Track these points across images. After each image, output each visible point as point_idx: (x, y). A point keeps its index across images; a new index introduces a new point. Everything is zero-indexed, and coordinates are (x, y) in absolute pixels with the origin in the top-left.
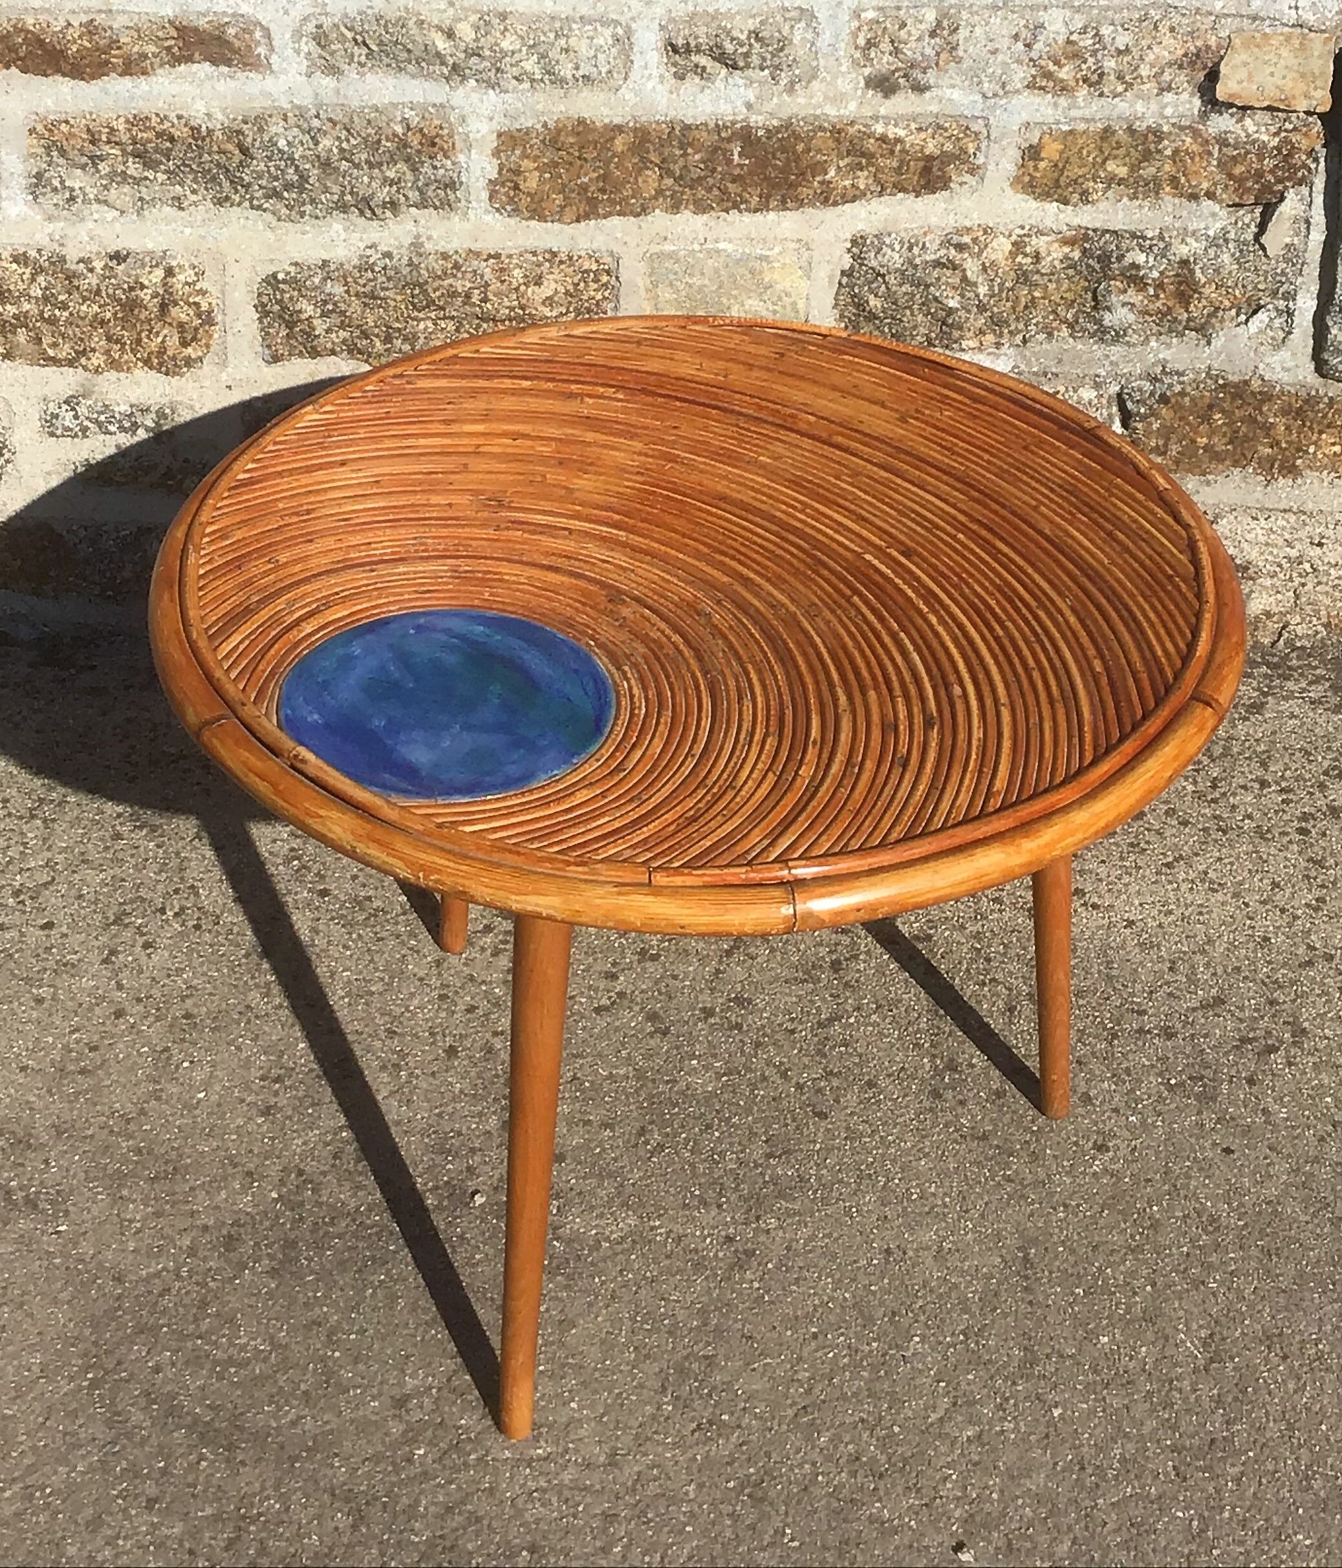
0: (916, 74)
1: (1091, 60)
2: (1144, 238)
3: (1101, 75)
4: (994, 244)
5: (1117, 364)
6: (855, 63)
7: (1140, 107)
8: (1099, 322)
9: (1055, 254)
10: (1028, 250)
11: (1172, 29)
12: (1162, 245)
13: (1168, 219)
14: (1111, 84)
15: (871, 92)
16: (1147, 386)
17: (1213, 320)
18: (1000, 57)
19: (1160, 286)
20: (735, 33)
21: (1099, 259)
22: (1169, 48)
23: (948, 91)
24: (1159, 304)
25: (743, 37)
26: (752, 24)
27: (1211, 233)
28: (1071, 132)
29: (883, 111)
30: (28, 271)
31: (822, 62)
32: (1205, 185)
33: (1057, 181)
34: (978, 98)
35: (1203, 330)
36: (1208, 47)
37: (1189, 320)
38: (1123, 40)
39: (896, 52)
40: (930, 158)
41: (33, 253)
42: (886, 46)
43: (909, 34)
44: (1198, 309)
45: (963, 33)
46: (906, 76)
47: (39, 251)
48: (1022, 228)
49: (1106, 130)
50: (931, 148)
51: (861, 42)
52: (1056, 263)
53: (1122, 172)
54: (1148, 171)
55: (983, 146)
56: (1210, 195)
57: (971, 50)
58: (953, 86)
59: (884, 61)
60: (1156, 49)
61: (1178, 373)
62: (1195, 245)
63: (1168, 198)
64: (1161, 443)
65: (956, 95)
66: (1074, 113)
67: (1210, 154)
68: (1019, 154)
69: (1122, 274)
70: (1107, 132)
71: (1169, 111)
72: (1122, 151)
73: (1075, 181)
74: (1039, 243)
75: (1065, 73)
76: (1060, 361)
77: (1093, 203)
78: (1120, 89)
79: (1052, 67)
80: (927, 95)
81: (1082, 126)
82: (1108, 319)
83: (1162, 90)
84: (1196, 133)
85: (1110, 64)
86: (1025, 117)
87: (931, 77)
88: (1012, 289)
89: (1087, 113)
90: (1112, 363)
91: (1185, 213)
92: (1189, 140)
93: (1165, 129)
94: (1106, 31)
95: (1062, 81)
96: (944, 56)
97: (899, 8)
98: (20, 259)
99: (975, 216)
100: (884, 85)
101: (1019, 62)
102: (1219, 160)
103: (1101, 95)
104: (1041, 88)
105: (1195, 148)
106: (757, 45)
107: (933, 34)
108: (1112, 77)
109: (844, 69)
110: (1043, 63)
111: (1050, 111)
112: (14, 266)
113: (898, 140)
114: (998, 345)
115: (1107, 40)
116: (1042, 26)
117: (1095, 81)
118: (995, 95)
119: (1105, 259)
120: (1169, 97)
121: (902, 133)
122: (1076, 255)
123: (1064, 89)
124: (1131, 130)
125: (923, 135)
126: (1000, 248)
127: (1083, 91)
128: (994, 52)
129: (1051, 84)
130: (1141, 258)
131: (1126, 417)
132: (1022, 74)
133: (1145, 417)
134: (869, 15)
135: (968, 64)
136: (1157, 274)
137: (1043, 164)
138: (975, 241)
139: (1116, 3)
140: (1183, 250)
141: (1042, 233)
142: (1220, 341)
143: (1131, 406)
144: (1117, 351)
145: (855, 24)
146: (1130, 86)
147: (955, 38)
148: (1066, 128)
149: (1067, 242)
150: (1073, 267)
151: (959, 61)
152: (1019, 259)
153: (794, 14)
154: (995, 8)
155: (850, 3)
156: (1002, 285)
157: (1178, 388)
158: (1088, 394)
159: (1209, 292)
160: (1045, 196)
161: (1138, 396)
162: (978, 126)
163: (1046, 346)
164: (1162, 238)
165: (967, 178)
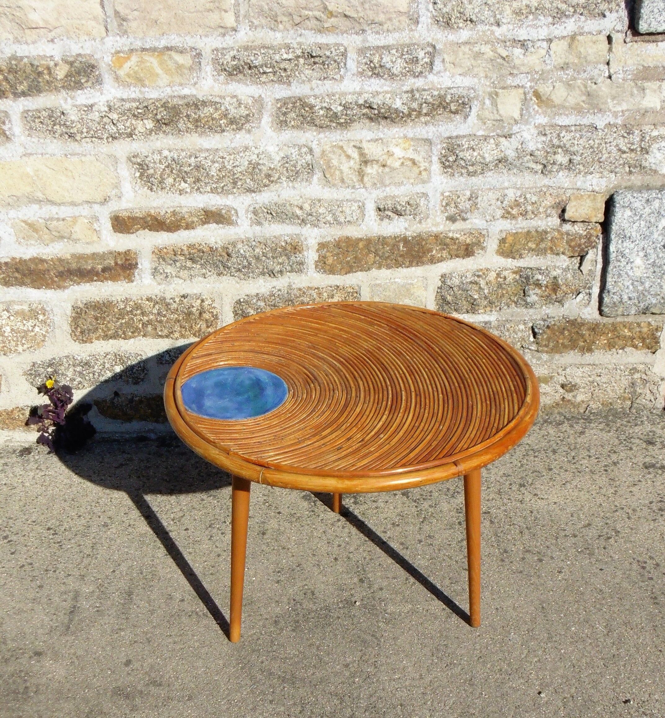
0: (463, 215)
1: (523, 207)
2: (541, 270)
3: (526, 212)
4: (490, 274)
5: (532, 316)
6: (442, 212)
7: (539, 223)
8: (526, 301)
9: (511, 277)
10: (502, 276)
11: (551, 194)
12: (547, 272)
13: (549, 263)
14: (530, 215)
15: (448, 222)
16: (542, 323)
17: (564, 298)
18: (492, 207)
19: (547, 287)
20: (401, 203)
21: (525, 278)
22: (550, 201)
23: (475, 220)
24: (546, 293)
25: (404, 204)
26: (407, 199)
27: (563, 267)
28: (516, 233)
29: (452, 228)
31: (430, 212)
32: (562, 250)
33: (512, 251)
34: (485, 222)
35: (560, 302)
36: (562, 200)
37: (556, 298)
38: (534, 199)
39: (456, 207)
40: (468, 245)
42: (453, 205)
43: (461, 200)
44: (560, 294)
45: (480, 198)
46: (459, 215)
48: (500, 268)
50: (468, 241)
51: (444, 204)
52: (511, 280)
53: (534, 246)
54: (542, 246)
55: (486, 239)
56: (563, 253)
57: (482, 205)
58: (476, 218)
59: (452, 210)
60: (545, 202)
61: (552, 318)
62: (559, 271)
63: (549, 255)
64: (547, 343)
65: (477, 221)
66: (518, 226)
67: (563, 238)
68: (498, 242)
69: (533, 283)
70: (529, 232)
71: (549, 224)
72: (533, 239)
73: (518, 251)
74: (505, 273)
75: (514, 212)
76: (513, 315)
77: (524, 258)
78: (533, 216)
79: (510, 210)
80: (467, 222)
81: (520, 230)
82: (529, 299)
83: (547, 216)
84: (559, 231)
85: (530, 208)
86: (501, 228)
87: (469, 215)
88: (496, 291)
89: (522, 226)
90: (530, 315)
91: (555, 260)
92: (556, 234)
93: (548, 230)
94: (528, 196)
95: (514, 214)
96: (473, 207)
97: (457, 191)
98: (149, 299)
99: (483, 265)
100: (452, 219)
101: (499, 208)
102: (566, 241)
103: (526, 219)
104: (506, 218)
105: (558, 236)
106: (408, 207)
107: (469, 200)
108: (530, 213)
109: (438, 214)
110: (507, 208)
111: (509, 226)
112: (147, 302)
113: (457, 239)
114: (491, 311)
115: (529, 199)
116: (506, 195)
117: (524, 214)
118: (491, 221)
119: (527, 278)
120: (549, 219)
121: (458, 236)
122: (518, 277)
123: (514, 217)
124: (537, 231)
125: (466, 236)
126: (492, 276)
127: (520, 218)
128: (490, 205)
129: (510, 216)
130: (540, 277)
131: (535, 334)
132: (499, 213)
133: (541, 334)
134: (447, 194)
135: (481, 210)
136: (545, 282)
137: (506, 245)
138: (484, 274)
139: (531, 186)
140: (554, 273)
141: (506, 270)
142: (566, 305)
143: (536, 330)
144: (531, 311)
145: (442, 197)
146: (536, 215)
147: (476, 201)
148: (514, 231)
149: (514, 273)
150: (517, 281)
151: (478, 209)
152: (499, 279)
153: (421, 195)
154: (490, 189)
155: (440, 190)
156: (493, 289)
157: (553, 323)
158: (522, 327)
159: (564, 288)
160: (507, 256)
161: (539, 327)
162: (484, 232)
163: (508, 311)
164: (547, 269)
165: (480, 251)
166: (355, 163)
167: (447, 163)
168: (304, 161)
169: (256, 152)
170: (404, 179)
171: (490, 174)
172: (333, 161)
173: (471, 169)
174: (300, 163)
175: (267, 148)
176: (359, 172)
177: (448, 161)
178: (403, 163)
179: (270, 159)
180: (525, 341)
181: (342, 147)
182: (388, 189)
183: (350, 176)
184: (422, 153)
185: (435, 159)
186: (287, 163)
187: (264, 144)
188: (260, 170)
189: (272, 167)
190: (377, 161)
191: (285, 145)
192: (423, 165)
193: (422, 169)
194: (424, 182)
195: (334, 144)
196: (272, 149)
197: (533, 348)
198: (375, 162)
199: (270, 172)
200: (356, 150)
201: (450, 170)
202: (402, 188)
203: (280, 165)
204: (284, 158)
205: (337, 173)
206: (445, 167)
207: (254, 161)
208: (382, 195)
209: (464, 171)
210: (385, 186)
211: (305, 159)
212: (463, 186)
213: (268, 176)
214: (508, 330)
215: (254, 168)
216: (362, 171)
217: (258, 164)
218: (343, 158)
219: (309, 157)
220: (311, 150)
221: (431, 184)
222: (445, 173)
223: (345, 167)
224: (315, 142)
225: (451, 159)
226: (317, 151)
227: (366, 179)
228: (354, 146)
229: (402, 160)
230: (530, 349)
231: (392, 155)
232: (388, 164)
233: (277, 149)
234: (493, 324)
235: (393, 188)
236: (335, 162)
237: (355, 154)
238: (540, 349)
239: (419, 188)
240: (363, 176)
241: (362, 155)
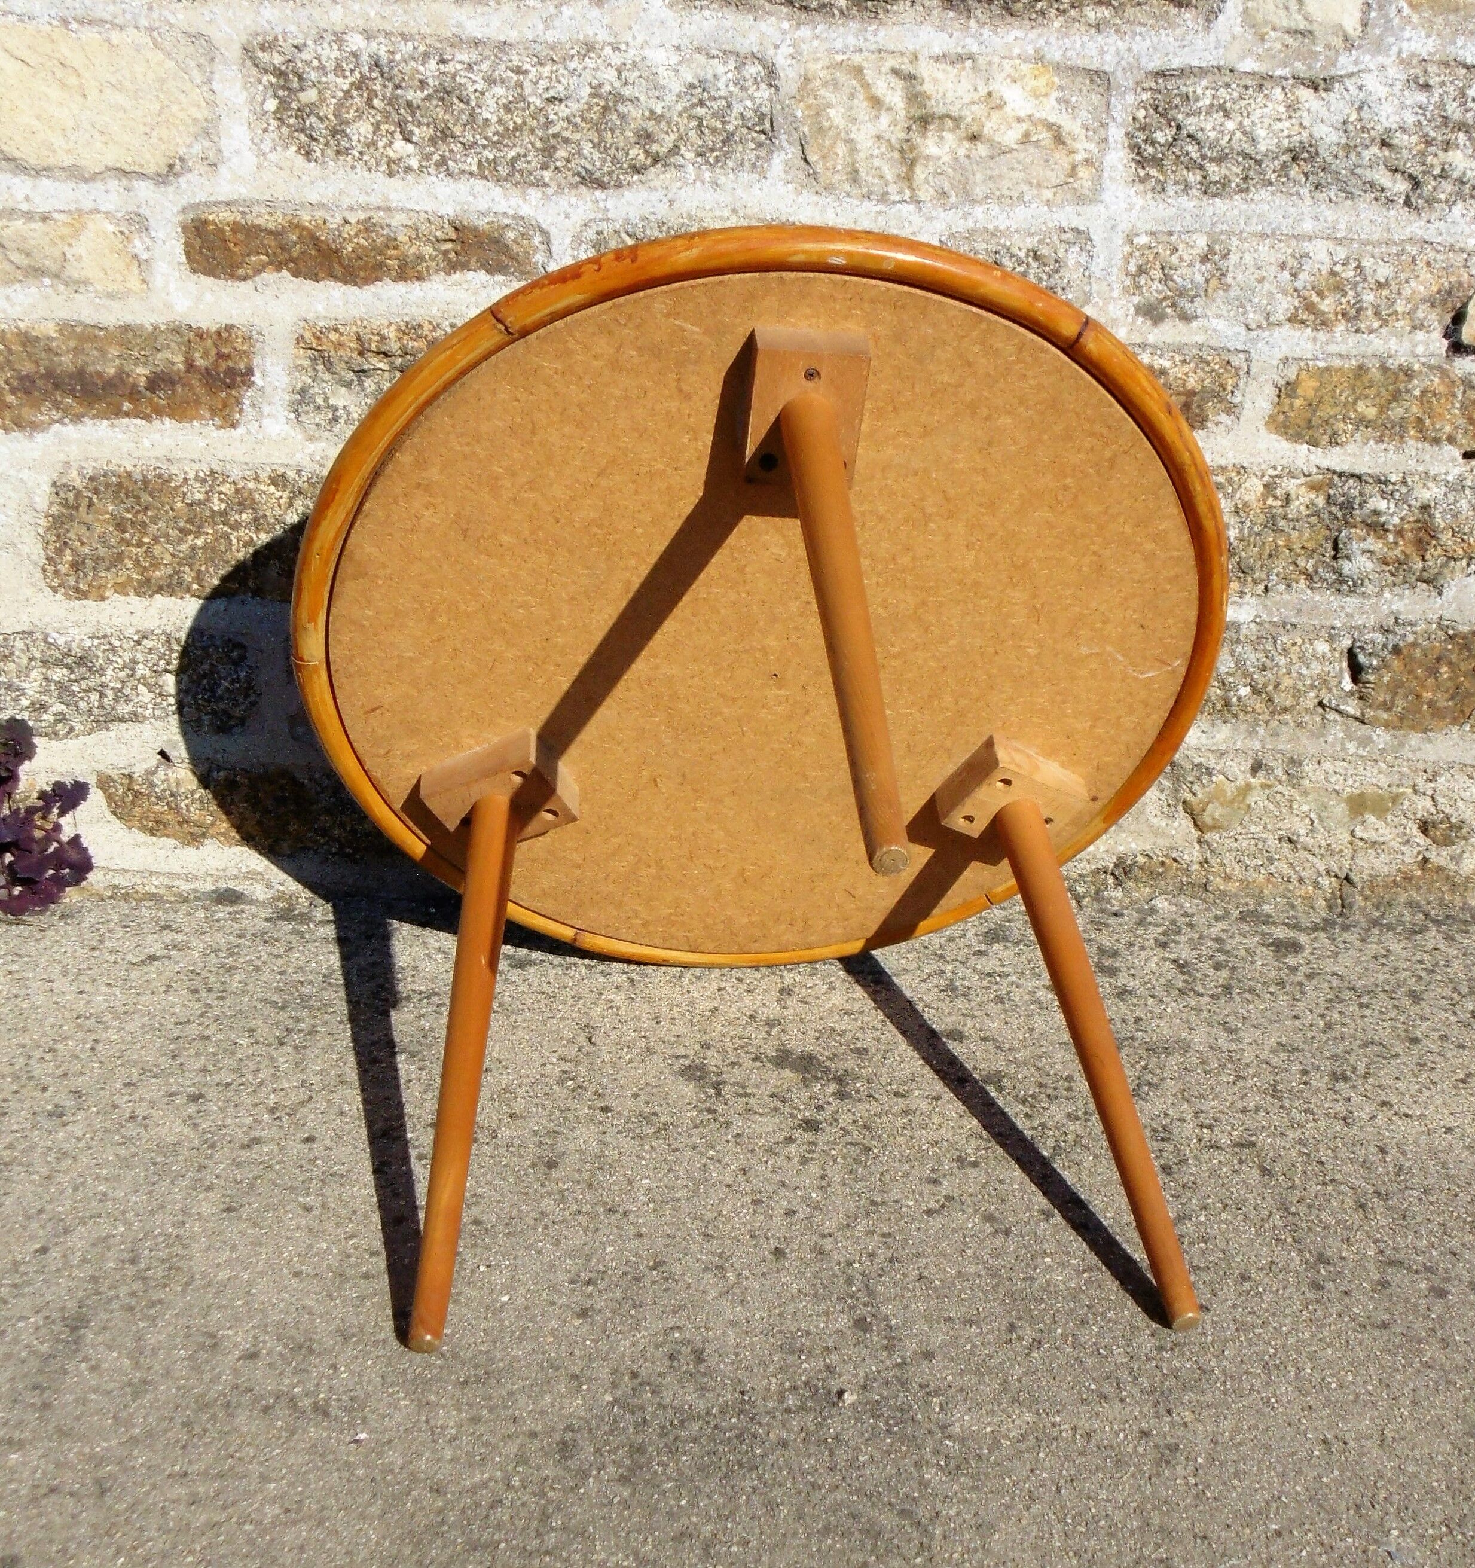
0: (1183, 303)
1: (1351, 293)
2: (1386, 482)
3: (1358, 311)
4: (1247, 485)
5: (1352, 616)
6: (1125, 290)
7: (1393, 344)
8: (1338, 572)
9: (1303, 498)
10: (1279, 492)
11: (1428, 264)
12: (1404, 490)
13: (1412, 463)
14: (1369, 320)
15: (1140, 319)
16: (1379, 638)
17: (1446, 571)
18: (1267, 286)
19: (1400, 533)
20: (1014, 251)
21: (1342, 506)
22: (1424, 283)
23: (1215, 321)
24: (1397, 552)
25: (1022, 254)
26: (1031, 242)
27: (1450, 478)
28: (1328, 369)
29: (1151, 339)
30: (286, 495)
31: (1095, 287)
32: (1448, 429)
33: (1310, 421)
34: (1242, 330)
35: (1433, 582)
36: (1460, 284)
37: (1424, 570)
38: (1384, 272)
39: (1166, 279)
40: (1192, 393)
41: (291, 474)
42: (1157, 274)
43: (1181, 259)
44: (1434, 558)
45: (1233, 258)
46: (1173, 305)
47: (299, 472)
48: (1274, 468)
49: (1360, 367)
50: (1192, 382)
51: (1132, 268)
52: (1302, 508)
53: (1371, 412)
54: (1396, 412)
55: (1241, 384)
56: (1451, 440)
57: (1239, 277)
58: (1218, 316)
59: (1154, 289)
60: (1413, 284)
61: (1410, 624)
62: (1436, 490)
63: (1411, 442)
64: (1388, 698)
65: (1220, 325)
66: (1333, 348)
67: (1454, 396)
68: (1274, 392)
69: (1363, 522)
70: (1361, 370)
71: (1420, 350)
72: (1371, 392)
73: (1327, 422)
74: (1290, 485)
75: (1327, 305)
76: (1299, 611)
77: (1341, 445)
78: (1376, 325)
79: (1315, 298)
80: (1194, 324)
81: (1337, 363)
82: (1347, 567)
83: (1414, 328)
84: (1444, 373)
85: (1369, 298)
86: (1285, 351)
87: (1199, 305)
88: (1259, 534)
89: (1343, 349)
90: (1347, 615)
91: (1427, 458)
92: (1437, 380)
93: (1416, 367)
94: (1367, 263)
95: (1323, 313)
96: (1214, 282)
97: (1171, 233)
98: (278, 480)
99: (1231, 454)
100: (1152, 313)
101: (1284, 292)
102: (1462, 404)
103: (1357, 331)
104: (1303, 322)
105: (1441, 389)
106: (1035, 264)
107: (1205, 259)
108: (1369, 312)
109: (1115, 294)
110: (1307, 293)
111: (1309, 346)
112: (272, 489)
113: (1163, 372)
114: (1242, 594)
115: (1368, 272)
116: (1307, 256)
117: (1353, 315)
118: (1259, 327)
119: (1347, 506)
120: (1420, 335)
121: (1167, 364)
122: (1321, 501)
123: (1324, 323)
124: (1384, 368)
125: (1186, 368)
126: (1252, 489)
127: (1341, 327)
128: (1261, 281)
129: (1312, 317)
130: (1382, 505)
131: (1356, 670)
132: (1285, 305)
133: (1377, 669)
134: (1142, 240)
135: (1234, 293)
136: (1396, 520)
137: (1298, 403)
138: (1230, 481)
139: (1376, 236)
140: (1425, 494)
141: (1292, 475)
142: (1449, 593)
143: (1362, 659)
144: (1352, 602)
145: (1127, 249)
146: (1385, 322)
147: (1224, 264)
148: (1322, 364)
149: (1314, 487)
150: (1317, 514)
151: (1227, 288)
152: (1270, 501)
153: (1069, 236)
154: (1264, 236)
155: (1124, 226)
156: (1251, 529)
157: (1411, 638)
158: (1322, 647)
159: (1446, 537)
160: (1296, 437)
161: (1369, 648)
162: (1238, 361)
163: (1286, 597)
164: (1404, 482)
165: (1223, 417)
166: (894, 123)
167: (1150, 150)
168: (749, 103)
169: (616, 59)
170: (1025, 188)
171: (1264, 194)
172: (832, 112)
173: (1214, 171)
174: (737, 108)
175: (646, 52)
176: (902, 151)
177: (1153, 143)
178: (1027, 135)
179: (656, 86)
180: (1330, 690)
181: (858, 71)
182: (979, 210)
183: (877, 163)
184: (1083, 114)
185: (1116, 134)
186: (701, 103)
187: (640, 40)
188: (623, 117)
189: (659, 111)
190: (957, 120)
191: (699, 50)
192: (1084, 147)
193: (1078, 158)
194: (1081, 199)
195: (839, 58)
196: (660, 58)
197: (1351, 710)
198: (949, 123)
199: (651, 126)
200: (898, 84)
201: (1153, 172)
202: (1021, 212)
203: (679, 107)
204: (692, 86)
205: (841, 149)
206: (1141, 163)
207: (607, 88)
208: (962, 226)
209: (1194, 177)
210: (974, 202)
211: (752, 98)
212: (1188, 222)
213: (645, 137)
214: (1285, 652)
215: (606, 108)
216: (912, 148)
217: (619, 98)
218: (861, 104)
219: (764, 93)
220: (771, 72)
221: (1101, 207)
222: (1142, 181)
223: (863, 136)
224: (785, 50)
225: (1160, 137)
226: (789, 75)
227: (920, 173)
228: (895, 72)
229: (1025, 126)
230: (1340, 712)
231: (999, 107)
232: (986, 131)
233: (675, 59)
234: (1244, 631)
235: (995, 209)
236: (836, 116)
237: (895, 97)
238: (1370, 713)
239: (1068, 216)
240: (913, 162)
241: (915, 98)
